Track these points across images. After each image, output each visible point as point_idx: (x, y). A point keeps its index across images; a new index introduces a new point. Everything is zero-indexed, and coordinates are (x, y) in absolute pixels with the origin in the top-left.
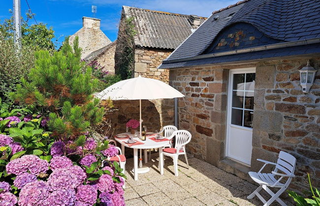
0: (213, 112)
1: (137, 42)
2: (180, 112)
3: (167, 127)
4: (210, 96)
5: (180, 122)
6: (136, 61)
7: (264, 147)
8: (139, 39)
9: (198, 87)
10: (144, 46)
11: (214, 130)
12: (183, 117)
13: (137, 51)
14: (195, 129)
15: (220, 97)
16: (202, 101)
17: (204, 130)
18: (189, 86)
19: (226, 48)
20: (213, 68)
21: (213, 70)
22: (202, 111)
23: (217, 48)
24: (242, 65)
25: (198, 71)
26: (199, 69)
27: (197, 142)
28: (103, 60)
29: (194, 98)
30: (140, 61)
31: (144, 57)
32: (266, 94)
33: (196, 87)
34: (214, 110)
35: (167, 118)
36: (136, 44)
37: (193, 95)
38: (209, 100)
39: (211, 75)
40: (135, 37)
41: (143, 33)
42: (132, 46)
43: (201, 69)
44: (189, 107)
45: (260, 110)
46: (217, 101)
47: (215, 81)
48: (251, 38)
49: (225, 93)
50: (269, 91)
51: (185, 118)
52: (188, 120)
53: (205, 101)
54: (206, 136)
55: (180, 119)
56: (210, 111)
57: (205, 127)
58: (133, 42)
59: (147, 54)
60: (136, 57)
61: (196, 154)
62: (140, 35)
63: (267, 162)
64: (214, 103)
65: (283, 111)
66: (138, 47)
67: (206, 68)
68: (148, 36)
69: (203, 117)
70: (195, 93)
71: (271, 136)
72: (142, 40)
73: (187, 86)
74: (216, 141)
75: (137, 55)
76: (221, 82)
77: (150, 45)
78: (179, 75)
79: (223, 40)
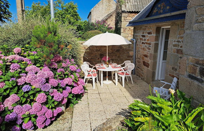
0: (150, 53)
1: (123, 9)
2: (137, 53)
3: (127, 61)
4: (150, 44)
5: (136, 59)
6: (123, 20)
7: (170, 75)
8: (126, 6)
9: (145, 38)
10: (127, 11)
11: (150, 64)
12: (138, 56)
13: (123, 15)
14: (143, 63)
15: (154, 44)
16: (146, 46)
17: (146, 64)
18: (141, 37)
19: (157, 14)
20: (152, 26)
21: (152, 27)
22: (145, 53)
23: (153, 14)
24: (164, 24)
25: (145, 28)
26: (146, 27)
27: (143, 71)
28: (111, 20)
29: (143, 44)
30: (125, 21)
31: (128, 18)
32: (174, 43)
33: (144, 38)
34: (151, 52)
35: (129, 56)
36: (123, 10)
37: (143, 43)
38: (149, 46)
39: (151, 31)
40: (122, 5)
41: (129, 2)
42: (120, 11)
43: (147, 27)
44: (141, 50)
45: (170, 53)
46: (152, 47)
47: (152, 35)
48: (168, 7)
49: (157, 42)
50: (175, 41)
51: (139, 57)
52: (140, 58)
53: (147, 47)
54: (147, 68)
55: (136, 57)
56: (149, 53)
57: (146, 62)
58: (121, 9)
59: (130, 16)
60: (123, 18)
61: (142, 77)
62: (127, 4)
63: (166, 83)
64: (151, 48)
65: (179, 54)
66: (123, 12)
67: (149, 26)
68: (132, 4)
69: (146, 56)
70: (143, 41)
71: (173, 68)
72: (127, 7)
73: (140, 37)
74: (150, 71)
75: (123, 17)
76: (155, 35)
77: (132, 10)
78: (137, 30)
79: (156, 8)
